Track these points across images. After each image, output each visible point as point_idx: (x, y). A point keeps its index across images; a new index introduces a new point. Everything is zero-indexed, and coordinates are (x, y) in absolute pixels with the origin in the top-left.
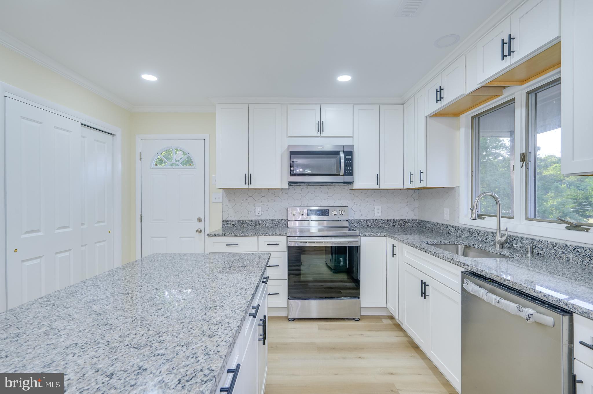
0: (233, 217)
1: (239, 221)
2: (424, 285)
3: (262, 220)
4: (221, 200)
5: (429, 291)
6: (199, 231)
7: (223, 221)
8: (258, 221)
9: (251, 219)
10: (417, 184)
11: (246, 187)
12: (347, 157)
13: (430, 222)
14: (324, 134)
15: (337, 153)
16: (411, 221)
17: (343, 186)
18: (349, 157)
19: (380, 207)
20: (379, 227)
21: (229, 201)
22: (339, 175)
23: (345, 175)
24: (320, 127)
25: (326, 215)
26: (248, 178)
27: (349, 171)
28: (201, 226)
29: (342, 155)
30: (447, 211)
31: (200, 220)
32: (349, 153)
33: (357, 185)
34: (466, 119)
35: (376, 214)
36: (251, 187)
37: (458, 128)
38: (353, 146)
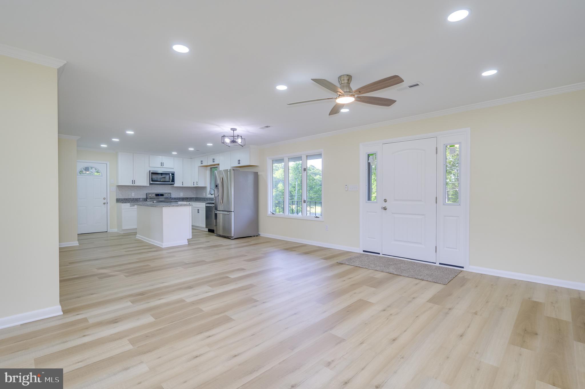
0: (121, 197)
1: (124, 199)
2: (198, 210)
3: (135, 198)
4: (115, 190)
5: (200, 211)
6: (104, 204)
7: (117, 199)
8: (133, 199)
9: (130, 197)
10: (196, 186)
11: (132, 185)
12: (172, 175)
13: (200, 198)
14: (163, 167)
15: (169, 174)
16: (193, 198)
17: (170, 185)
18: (173, 175)
19: (182, 193)
20: (182, 200)
21: (119, 190)
22: (170, 182)
23: (172, 182)
24: (162, 164)
25: (162, 196)
26: (134, 182)
27: (173, 180)
28: (105, 201)
29: (171, 174)
30: (204, 194)
31: (104, 199)
32: (173, 174)
33: (175, 185)
34: (209, 168)
35: (181, 196)
36: (134, 185)
37: (207, 170)
38: (174, 172)
